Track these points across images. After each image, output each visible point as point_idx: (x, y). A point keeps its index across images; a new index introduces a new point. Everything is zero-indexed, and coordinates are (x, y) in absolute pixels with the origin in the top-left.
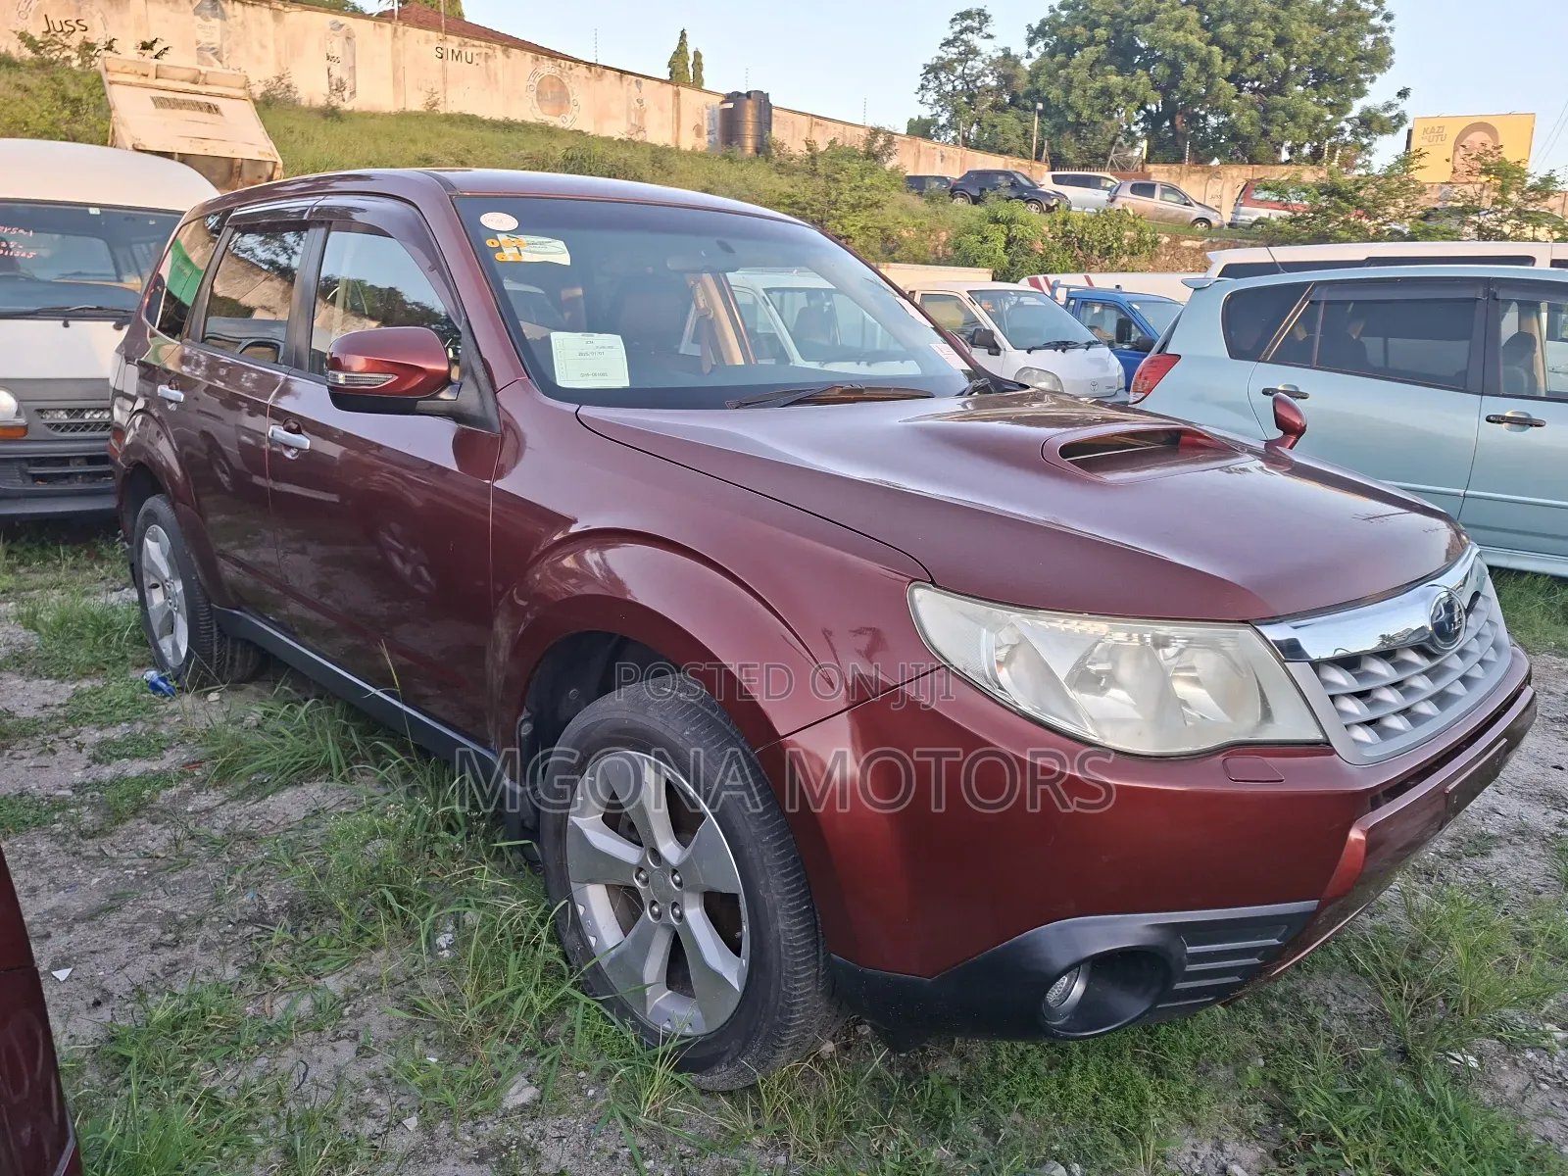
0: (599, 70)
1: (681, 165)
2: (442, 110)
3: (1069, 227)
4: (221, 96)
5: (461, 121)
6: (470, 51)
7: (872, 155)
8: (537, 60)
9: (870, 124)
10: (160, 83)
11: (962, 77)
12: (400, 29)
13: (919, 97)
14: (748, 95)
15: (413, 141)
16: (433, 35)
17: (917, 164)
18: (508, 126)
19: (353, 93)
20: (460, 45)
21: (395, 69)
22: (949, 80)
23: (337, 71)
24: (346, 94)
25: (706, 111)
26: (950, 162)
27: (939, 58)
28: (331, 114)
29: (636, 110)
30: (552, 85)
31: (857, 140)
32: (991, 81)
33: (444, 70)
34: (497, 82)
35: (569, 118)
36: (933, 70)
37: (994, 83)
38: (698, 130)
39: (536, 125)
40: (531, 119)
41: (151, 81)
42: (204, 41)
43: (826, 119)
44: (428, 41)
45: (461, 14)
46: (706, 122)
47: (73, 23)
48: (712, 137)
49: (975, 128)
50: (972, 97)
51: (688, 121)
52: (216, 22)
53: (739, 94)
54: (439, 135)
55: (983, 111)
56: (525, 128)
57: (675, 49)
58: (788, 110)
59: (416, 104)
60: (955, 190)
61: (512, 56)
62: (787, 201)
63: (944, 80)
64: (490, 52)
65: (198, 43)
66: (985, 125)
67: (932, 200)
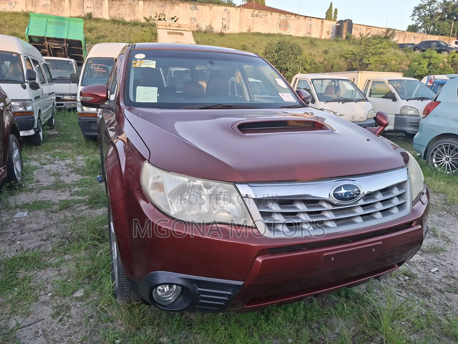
0: (298, 17)
1: (320, 43)
2: (252, 31)
3: (454, 59)
4: (184, 30)
5: (256, 34)
6: (261, 14)
7: (387, 38)
8: (280, 15)
9: (387, 27)
10: (170, 28)
11: (429, 10)
12: (242, 9)
13: (412, 18)
14: (345, 21)
15: (241, 41)
16: (251, 10)
17: (404, 40)
18: (269, 35)
19: (228, 28)
20: (258, 12)
21: (240, 21)
22: (423, 11)
23: (225, 22)
24: (227, 29)
25: (331, 27)
26: (417, 39)
27: (421, 5)
28: (222, 34)
29: (309, 28)
30: (284, 22)
31: (381, 33)
32: (440, 11)
33: (253, 20)
34: (268, 22)
35: (288, 31)
36: (418, 9)
37: (441, 12)
38: (328, 33)
39: (277, 34)
40: (276, 32)
41: (168, 28)
42: (192, 16)
43: (372, 27)
44: (249, 12)
45: (264, 4)
46: (331, 30)
47: (162, 14)
48: (333, 35)
49: (432, 27)
50: (432, 16)
51: (325, 30)
52: (195, 11)
53: (342, 21)
54: (249, 38)
55: (436, 21)
56: (274, 35)
57: (328, 8)
58: (359, 25)
59: (245, 30)
60: (416, 48)
61: (273, 14)
62: (350, 53)
63: (421, 12)
64: (267, 14)
65: (190, 17)
66: (436, 26)
67: (406, 51)
